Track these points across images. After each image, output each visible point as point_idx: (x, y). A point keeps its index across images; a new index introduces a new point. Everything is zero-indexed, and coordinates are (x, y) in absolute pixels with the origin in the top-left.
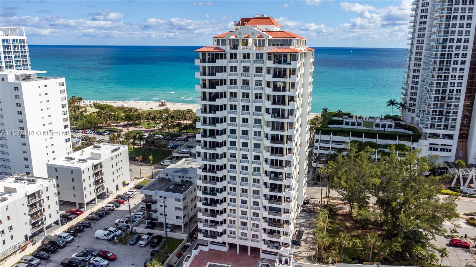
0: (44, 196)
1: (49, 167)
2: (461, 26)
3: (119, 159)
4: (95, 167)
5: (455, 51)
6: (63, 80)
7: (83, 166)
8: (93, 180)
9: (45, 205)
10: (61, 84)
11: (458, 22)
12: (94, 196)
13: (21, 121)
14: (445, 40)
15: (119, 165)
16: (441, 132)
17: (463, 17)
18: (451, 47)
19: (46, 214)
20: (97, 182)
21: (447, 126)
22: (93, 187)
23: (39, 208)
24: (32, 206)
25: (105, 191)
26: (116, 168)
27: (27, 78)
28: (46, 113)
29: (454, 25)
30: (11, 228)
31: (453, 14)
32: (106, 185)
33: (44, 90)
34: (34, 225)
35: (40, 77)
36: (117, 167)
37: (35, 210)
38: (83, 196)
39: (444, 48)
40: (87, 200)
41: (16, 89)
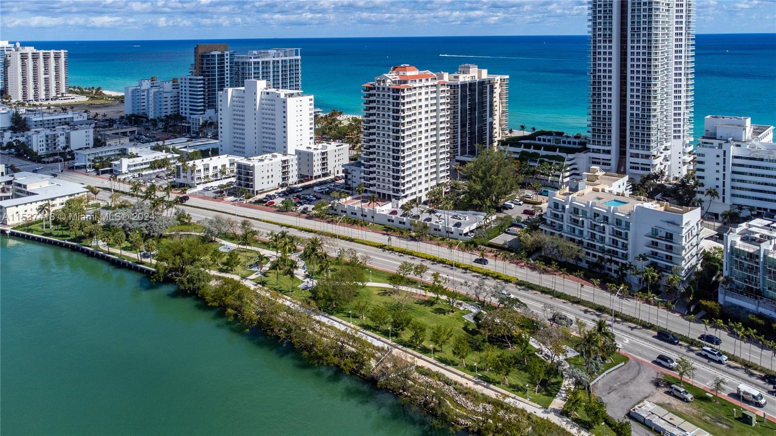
0: (290, 164)
1: (296, 151)
2: (605, 59)
3: (340, 152)
4: (323, 154)
5: (603, 80)
6: (312, 97)
7: (315, 152)
8: (320, 162)
9: (290, 169)
10: (311, 100)
11: (602, 56)
12: (320, 173)
13: (284, 122)
14: (595, 71)
15: (341, 157)
16: (602, 148)
17: (605, 53)
18: (599, 77)
19: (290, 175)
20: (323, 164)
21: (605, 142)
22: (320, 167)
23: (287, 170)
24: (284, 168)
25: (329, 172)
26: (337, 158)
27: (291, 95)
28: (299, 118)
29: (600, 59)
30: (272, 176)
31: (598, 50)
32: (329, 169)
33: (299, 103)
34: (284, 179)
35: (298, 94)
36: (339, 158)
37: (285, 170)
38: (312, 171)
39: (595, 76)
40: (315, 175)
41: (284, 102)
